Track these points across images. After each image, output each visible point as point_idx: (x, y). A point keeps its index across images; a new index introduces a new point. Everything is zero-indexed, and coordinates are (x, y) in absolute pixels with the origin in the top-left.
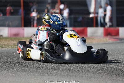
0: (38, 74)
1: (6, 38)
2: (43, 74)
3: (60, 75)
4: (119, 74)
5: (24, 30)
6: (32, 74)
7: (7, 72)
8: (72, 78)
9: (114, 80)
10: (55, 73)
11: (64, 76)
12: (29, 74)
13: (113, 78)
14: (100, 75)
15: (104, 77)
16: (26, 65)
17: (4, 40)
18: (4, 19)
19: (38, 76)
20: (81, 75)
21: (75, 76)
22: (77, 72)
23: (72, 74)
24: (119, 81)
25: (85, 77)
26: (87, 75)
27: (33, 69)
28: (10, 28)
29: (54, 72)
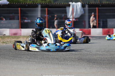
0: (35, 63)
1: (8, 37)
2: (38, 62)
3: (51, 64)
4: (94, 62)
5: (21, 30)
6: (30, 62)
7: (12, 61)
8: (60, 65)
9: (91, 66)
10: (48, 62)
11: (54, 64)
12: (29, 62)
13: (90, 65)
14: (80, 63)
15: (83, 65)
16: (25, 56)
17: (7, 38)
18: (6, 22)
19: (35, 64)
20: (66, 63)
21: (63, 64)
22: (63, 61)
23: (60, 63)
24: (95, 67)
25: (70, 64)
26: (71, 63)
27: (31, 59)
28: (10, 29)
29: (46, 61)
